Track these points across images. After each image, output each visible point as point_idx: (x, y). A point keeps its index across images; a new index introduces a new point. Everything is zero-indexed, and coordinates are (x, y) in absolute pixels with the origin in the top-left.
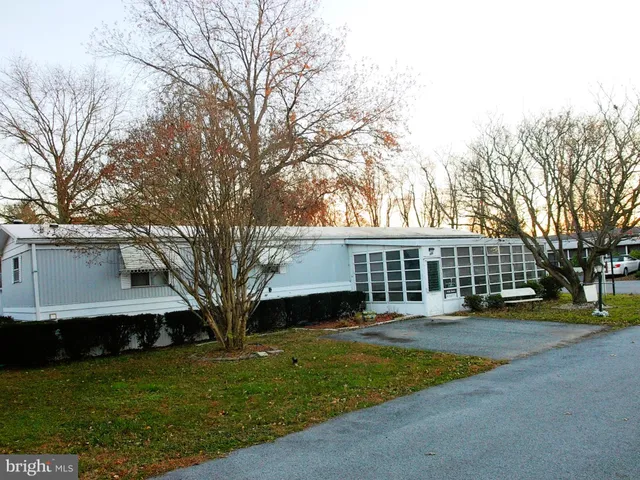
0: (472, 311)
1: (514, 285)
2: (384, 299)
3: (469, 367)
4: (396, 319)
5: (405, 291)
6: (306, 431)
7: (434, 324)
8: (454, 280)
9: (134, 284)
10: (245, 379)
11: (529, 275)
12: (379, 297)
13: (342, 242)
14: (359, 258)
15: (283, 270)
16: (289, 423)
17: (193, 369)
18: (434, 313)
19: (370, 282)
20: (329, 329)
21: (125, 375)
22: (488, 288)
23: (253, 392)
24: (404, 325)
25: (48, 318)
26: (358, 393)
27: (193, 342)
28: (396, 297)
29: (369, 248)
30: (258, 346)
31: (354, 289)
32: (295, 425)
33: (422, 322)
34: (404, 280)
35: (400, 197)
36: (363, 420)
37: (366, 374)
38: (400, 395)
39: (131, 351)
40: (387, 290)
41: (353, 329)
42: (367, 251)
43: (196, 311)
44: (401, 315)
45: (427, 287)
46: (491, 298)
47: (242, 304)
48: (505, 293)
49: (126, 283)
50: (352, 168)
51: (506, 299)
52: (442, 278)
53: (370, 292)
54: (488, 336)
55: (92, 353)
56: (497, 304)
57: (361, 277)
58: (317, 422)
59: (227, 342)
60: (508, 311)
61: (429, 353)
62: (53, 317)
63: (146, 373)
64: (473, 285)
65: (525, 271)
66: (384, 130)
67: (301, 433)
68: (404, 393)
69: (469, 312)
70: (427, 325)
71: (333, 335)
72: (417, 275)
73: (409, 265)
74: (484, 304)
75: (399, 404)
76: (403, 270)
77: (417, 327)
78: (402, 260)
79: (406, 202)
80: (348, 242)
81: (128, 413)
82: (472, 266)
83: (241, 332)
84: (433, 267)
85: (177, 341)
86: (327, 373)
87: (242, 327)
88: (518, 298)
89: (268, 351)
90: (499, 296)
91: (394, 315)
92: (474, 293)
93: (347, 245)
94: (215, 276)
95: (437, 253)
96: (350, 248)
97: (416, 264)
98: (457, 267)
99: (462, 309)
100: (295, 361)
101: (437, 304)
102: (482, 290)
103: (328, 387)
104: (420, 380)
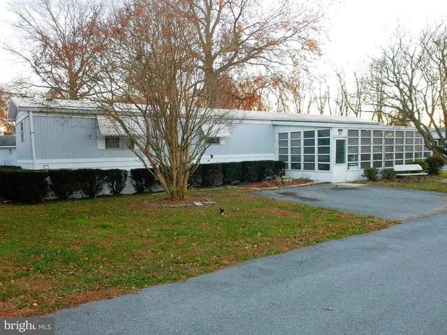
0: (369, 181)
1: (404, 162)
2: (300, 168)
3: (368, 224)
4: (307, 184)
5: (316, 163)
6: (216, 273)
7: (338, 188)
8: (357, 156)
9: (107, 146)
10: (179, 223)
11: (417, 155)
12: (296, 166)
13: (270, 123)
14: (283, 136)
15: (222, 142)
16: (203, 264)
17: (143, 212)
18: (339, 180)
19: (289, 154)
20: (255, 188)
21: (90, 214)
22: (383, 164)
23: (183, 233)
24: (314, 188)
25: (42, 169)
26: (269, 241)
27: (151, 192)
28: (310, 167)
29: (291, 128)
30: (197, 198)
31: (277, 159)
32: (208, 266)
33: (328, 187)
34: (316, 154)
35: (318, 96)
36: (270, 267)
37: (278, 225)
38: (304, 245)
39: (104, 196)
40: (302, 162)
41: (273, 189)
42: (289, 131)
43: (150, 169)
44: (312, 181)
45: (335, 160)
46: (385, 171)
47: (184, 164)
48: (397, 168)
49: (101, 145)
50: (282, 68)
51: (398, 172)
52: (347, 154)
53: (289, 162)
54: (382, 200)
55: (74, 196)
56: (390, 176)
57: (283, 151)
58: (227, 265)
59: (172, 194)
60: (399, 181)
61: (332, 211)
62: (46, 168)
63: (106, 213)
64: (372, 161)
65: (414, 152)
66: (309, 38)
67: (211, 274)
68: (308, 244)
69: (366, 181)
70: (332, 189)
71: (257, 193)
72: (328, 150)
73: (321, 142)
74: (379, 176)
75: (303, 254)
76: (316, 146)
77: (324, 190)
78: (316, 138)
79: (323, 100)
80: (274, 123)
81: (78, 244)
82: (372, 146)
83: (183, 186)
84: (340, 144)
85: (139, 191)
86: (246, 223)
87: (184, 182)
88: (407, 172)
89: (203, 202)
90: (392, 170)
91: (307, 181)
92: (372, 166)
93: (274, 125)
94: (164, 141)
95: (345, 134)
96: (276, 127)
97: (328, 142)
98: (360, 145)
99: (362, 178)
100: (222, 211)
101: (341, 173)
102: (379, 164)
103: (244, 234)
104: (324, 234)
